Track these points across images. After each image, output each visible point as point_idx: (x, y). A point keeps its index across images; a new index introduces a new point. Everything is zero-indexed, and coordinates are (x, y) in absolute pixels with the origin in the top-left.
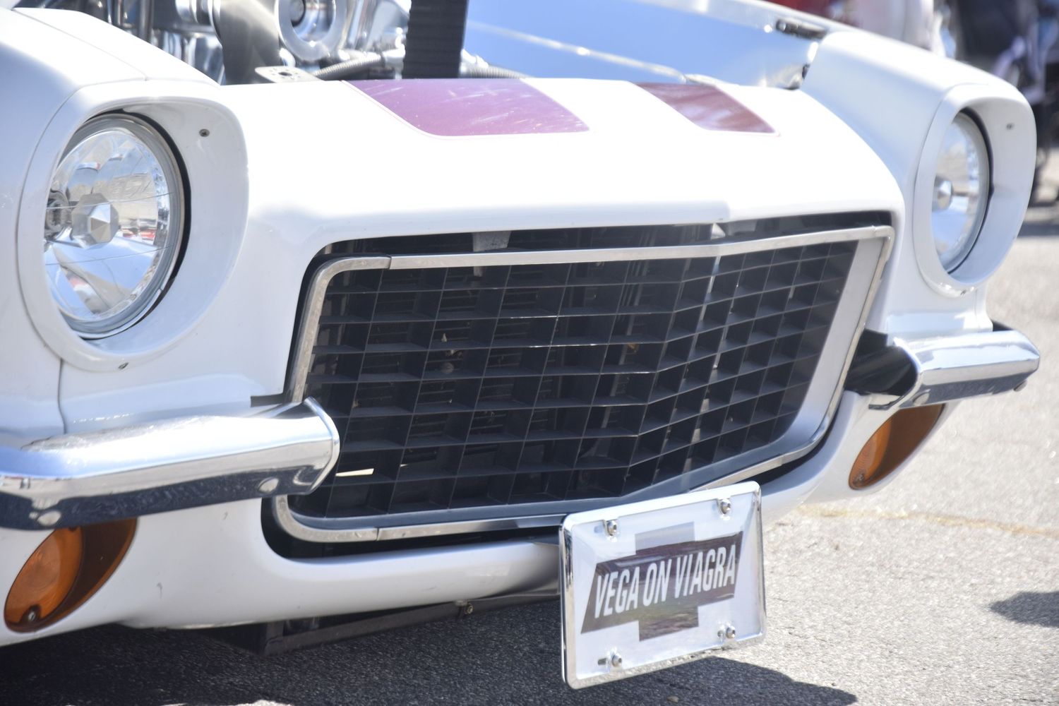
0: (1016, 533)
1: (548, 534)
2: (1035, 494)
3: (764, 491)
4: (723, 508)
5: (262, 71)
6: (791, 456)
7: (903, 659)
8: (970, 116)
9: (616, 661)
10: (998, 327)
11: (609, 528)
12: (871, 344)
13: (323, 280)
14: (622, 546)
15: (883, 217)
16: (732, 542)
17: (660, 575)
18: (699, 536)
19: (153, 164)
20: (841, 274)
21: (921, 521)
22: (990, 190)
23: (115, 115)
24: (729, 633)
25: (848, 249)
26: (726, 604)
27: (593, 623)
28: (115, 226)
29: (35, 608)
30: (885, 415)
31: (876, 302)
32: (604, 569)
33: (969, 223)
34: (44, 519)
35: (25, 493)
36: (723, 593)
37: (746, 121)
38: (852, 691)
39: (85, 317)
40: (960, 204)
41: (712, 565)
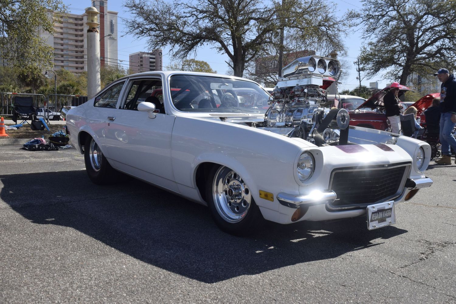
0: (426, 206)
1: (365, 208)
2: (427, 200)
3: (395, 201)
4: (389, 204)
5: (323, 145)
6: (397, 196)
7: (413, 225)
8: (422, 148)
9: (375, 226)
10: (426, 177)
11: (373, 207)
12: (409, 180)
13: (334, 173)
14: (375, 210)
15: (410, 162)
16: (391, 209)
17: (381, 214)
18: (386, 208)
19: (310, 158)
20: (404, 171)
21: (411, 204)
22: (424, 158)
23: (306, 152)
24: (391, 222)
25: (405, 167)
26: (390, 218)
27: (372, 221)
28: (306, 167)
29: (295, 218)
30: (410, 190)
31: (409, 174)
32: (373, 213)
33: (421, 162)
34: (298, 207)
35: (295, 203)
36: (390, 216)
37: (389, 149)
38: (407, 230)
39: (302, 179)
40: (420, 160)
41: (388, 212)
